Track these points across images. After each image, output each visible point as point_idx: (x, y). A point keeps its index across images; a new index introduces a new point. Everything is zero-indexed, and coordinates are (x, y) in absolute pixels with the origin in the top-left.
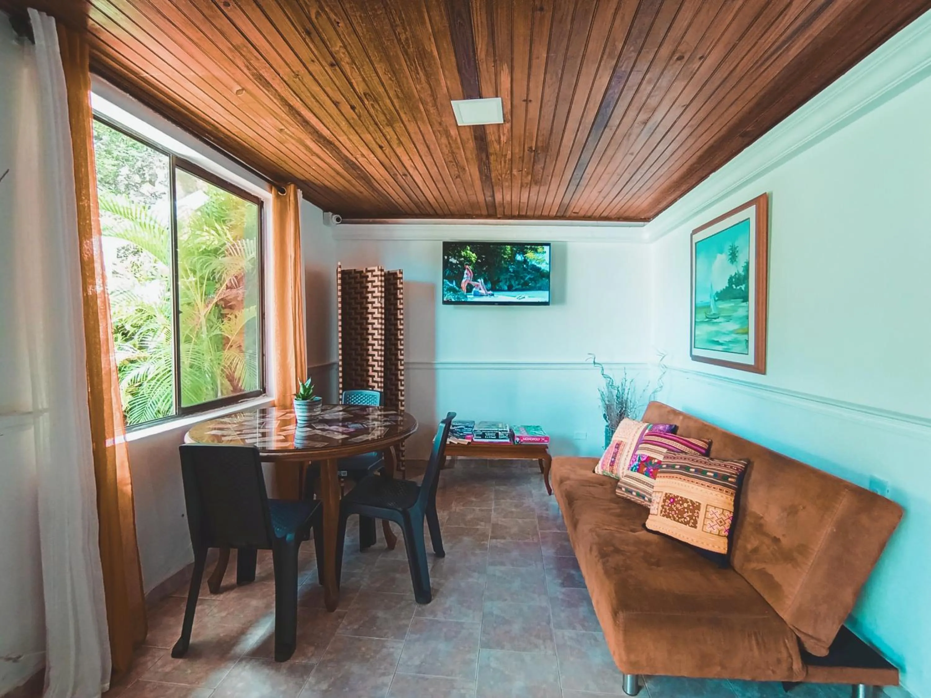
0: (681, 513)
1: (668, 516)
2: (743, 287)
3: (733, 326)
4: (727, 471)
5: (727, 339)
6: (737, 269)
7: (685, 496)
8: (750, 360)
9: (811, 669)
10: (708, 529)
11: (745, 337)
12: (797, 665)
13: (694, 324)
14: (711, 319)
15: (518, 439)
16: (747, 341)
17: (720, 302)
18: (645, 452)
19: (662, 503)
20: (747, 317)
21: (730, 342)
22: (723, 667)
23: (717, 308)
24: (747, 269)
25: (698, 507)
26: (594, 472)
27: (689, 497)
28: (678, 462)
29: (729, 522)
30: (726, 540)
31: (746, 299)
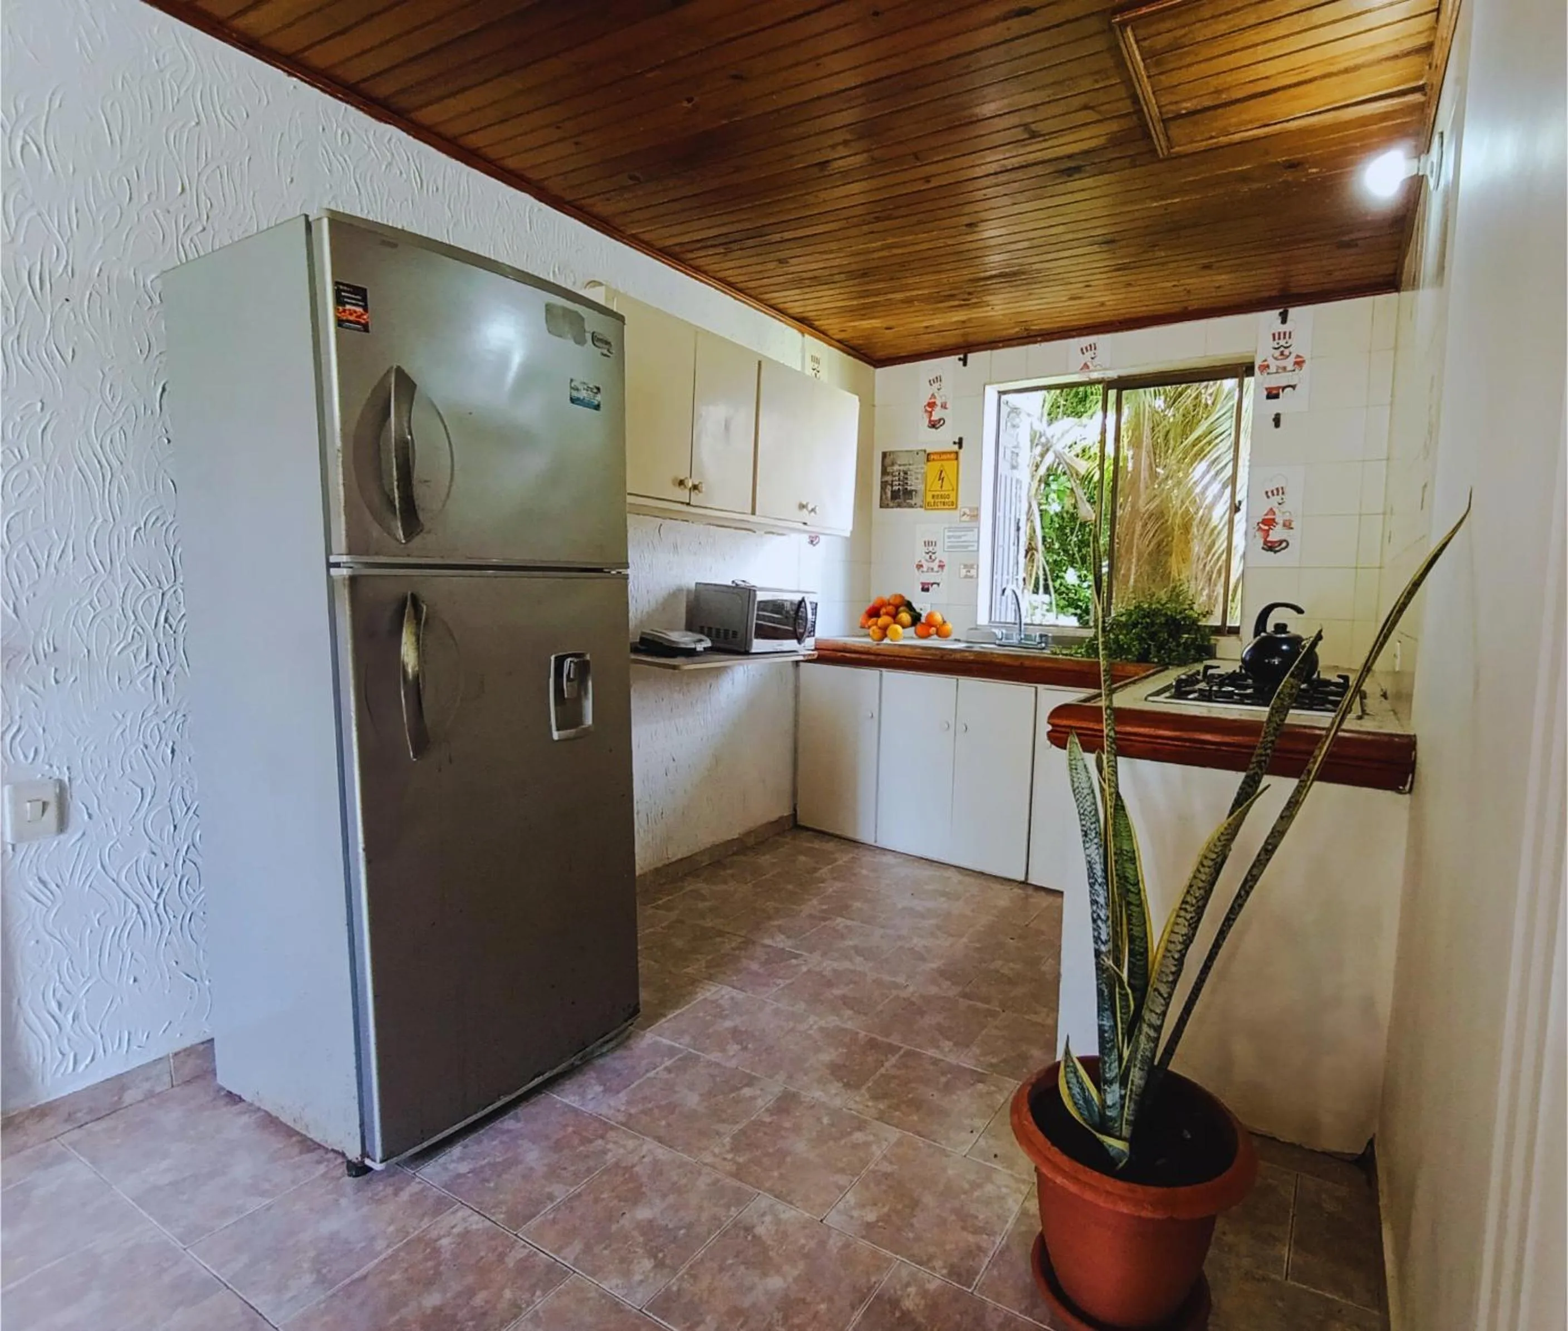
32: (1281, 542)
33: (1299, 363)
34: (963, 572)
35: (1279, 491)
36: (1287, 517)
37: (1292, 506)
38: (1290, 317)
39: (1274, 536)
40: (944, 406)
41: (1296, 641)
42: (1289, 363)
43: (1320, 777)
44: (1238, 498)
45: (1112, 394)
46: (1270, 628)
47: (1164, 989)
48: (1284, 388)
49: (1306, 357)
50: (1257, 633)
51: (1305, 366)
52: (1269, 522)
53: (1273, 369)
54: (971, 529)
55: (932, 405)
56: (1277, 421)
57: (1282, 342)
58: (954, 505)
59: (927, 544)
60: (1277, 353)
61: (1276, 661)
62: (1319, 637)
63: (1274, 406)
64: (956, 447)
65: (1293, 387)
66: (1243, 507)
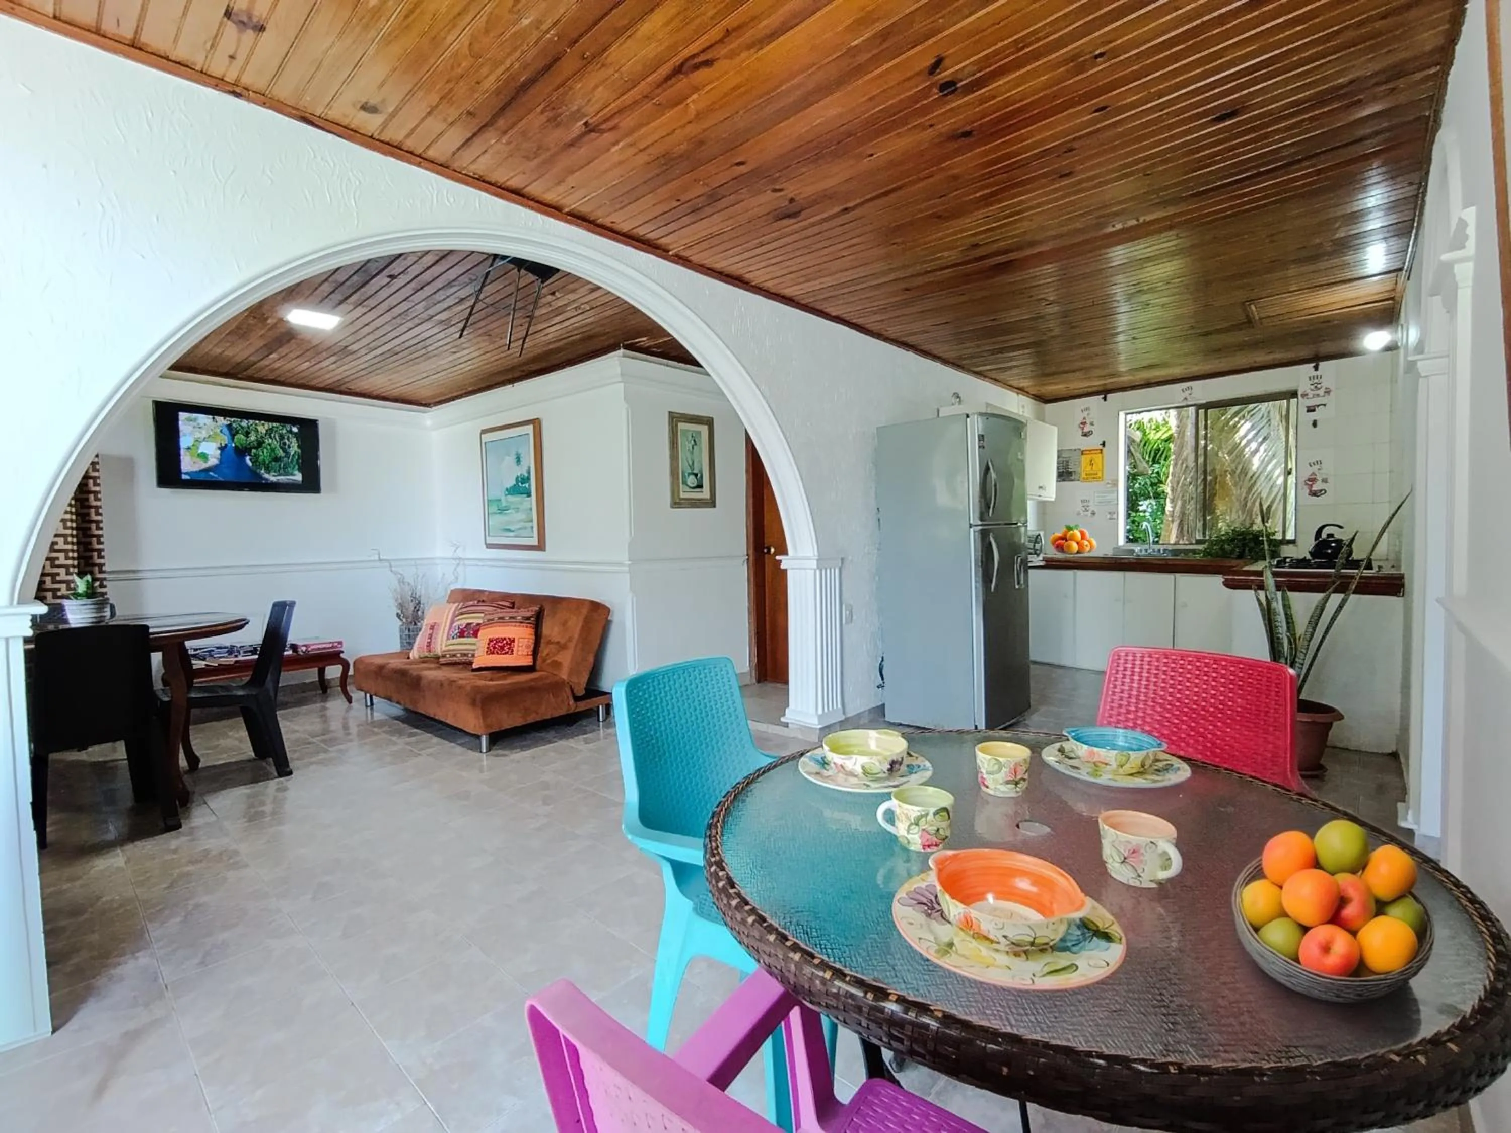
0: (502, 648)
1: (493, 653)
2: (527, 485)
3: (521, 516)
4: (529, 614)
5: (518, 526)
6: (521, 471)
7: (503, 636)
8: (534, 542)
9: (578, 703)
10: (520, 653)
11: (530, 524)
12: (572, 702)
13: (487, 516)
14: (502, 510)
15: (304, 649)
16: (532, 527)
17: (509, 497)
18: (463, 622)
19: (486, 645)
20: (531, 509)
21: (520, 529)
22: (537, 713)
23: (507, 501)
24: (529, 473)
25: (513, 641)
26: (409, 658)
27: (507, 636)
28: (496, 617)
29: (532, 646)
30: (531, 657)
31: (529, 495)
32: (1321, 491)
33: (1328, 392)
34: (1108, 516)
35: (1319, 462)
36: (1324, 477)
37: (1327, 469)
38: (1320, 367)
39: (1315, 488)
40: (1092, 424)
41: (1339, 542)
42: (1321, 392)
43: (1355, 592)
44: (1290, 467)
45: (1202, 412)
46: (1324, 536)
47: (1304, 651)
48: (1318, 406)
49: (1332, 388)
50: (1316, 539)
51: (1332, 393)
52: (1313, 480)
53: (1310, 396)
54: (1112, 492)
55: (1084, 423)
56: (1315, 424)
57: (1316, 381)
58: (1100, 479)
59: (1083, 501)
60: (1312, 387)
61: (1329, 551)
62: (1353, 540)
63: (1312, 416)
64: (1101, 447)
65: (1324, 405)
66: (1294, 472)
